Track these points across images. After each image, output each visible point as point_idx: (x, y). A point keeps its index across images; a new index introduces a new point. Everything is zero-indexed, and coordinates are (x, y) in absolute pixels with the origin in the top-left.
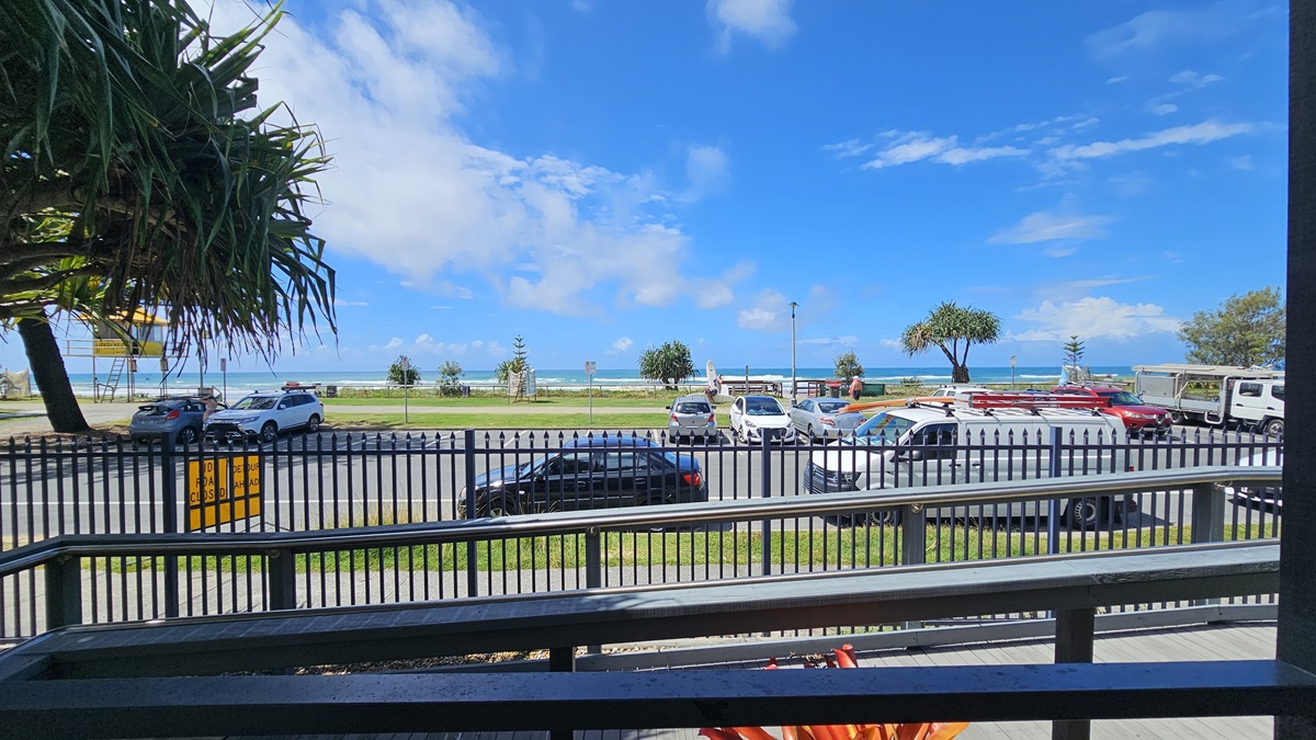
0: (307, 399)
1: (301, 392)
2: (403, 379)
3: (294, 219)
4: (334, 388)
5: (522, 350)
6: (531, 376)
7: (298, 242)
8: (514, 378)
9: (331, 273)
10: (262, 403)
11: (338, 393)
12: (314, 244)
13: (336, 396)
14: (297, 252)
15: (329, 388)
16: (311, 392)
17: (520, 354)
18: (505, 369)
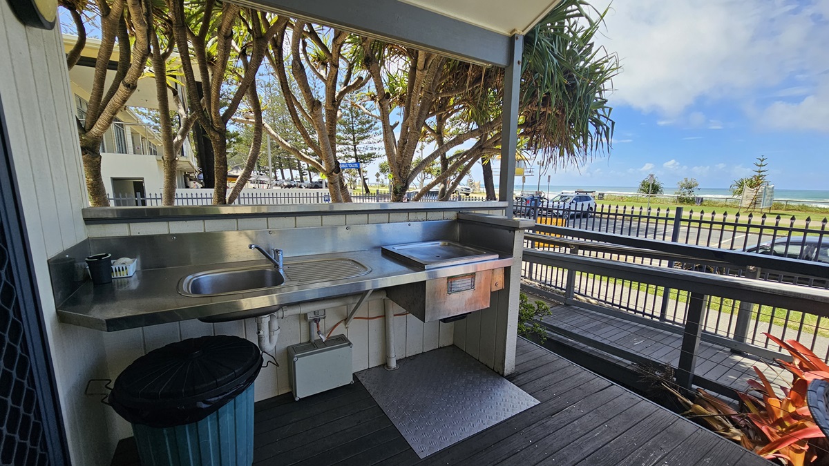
0: (587, 199)
1: (584, 194)
2: (649, 190)
3: (599, 100)
4: (603, 194)
5: (762, 169)
6: (768, 191)
7: (600, 111)
8: (748, 192)
9: (613, 123)
10: (564, 198)
11: (605, 198)
12: (607, 110)
13: (603, 199)
14: (599, 116)
15: (600, 194)
16: (590, 195)
17: (760, 172)
18: (741, 185)
